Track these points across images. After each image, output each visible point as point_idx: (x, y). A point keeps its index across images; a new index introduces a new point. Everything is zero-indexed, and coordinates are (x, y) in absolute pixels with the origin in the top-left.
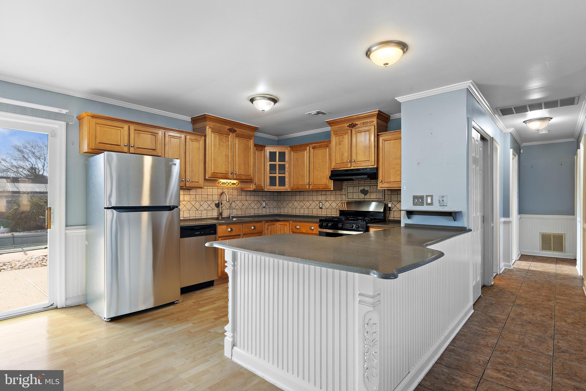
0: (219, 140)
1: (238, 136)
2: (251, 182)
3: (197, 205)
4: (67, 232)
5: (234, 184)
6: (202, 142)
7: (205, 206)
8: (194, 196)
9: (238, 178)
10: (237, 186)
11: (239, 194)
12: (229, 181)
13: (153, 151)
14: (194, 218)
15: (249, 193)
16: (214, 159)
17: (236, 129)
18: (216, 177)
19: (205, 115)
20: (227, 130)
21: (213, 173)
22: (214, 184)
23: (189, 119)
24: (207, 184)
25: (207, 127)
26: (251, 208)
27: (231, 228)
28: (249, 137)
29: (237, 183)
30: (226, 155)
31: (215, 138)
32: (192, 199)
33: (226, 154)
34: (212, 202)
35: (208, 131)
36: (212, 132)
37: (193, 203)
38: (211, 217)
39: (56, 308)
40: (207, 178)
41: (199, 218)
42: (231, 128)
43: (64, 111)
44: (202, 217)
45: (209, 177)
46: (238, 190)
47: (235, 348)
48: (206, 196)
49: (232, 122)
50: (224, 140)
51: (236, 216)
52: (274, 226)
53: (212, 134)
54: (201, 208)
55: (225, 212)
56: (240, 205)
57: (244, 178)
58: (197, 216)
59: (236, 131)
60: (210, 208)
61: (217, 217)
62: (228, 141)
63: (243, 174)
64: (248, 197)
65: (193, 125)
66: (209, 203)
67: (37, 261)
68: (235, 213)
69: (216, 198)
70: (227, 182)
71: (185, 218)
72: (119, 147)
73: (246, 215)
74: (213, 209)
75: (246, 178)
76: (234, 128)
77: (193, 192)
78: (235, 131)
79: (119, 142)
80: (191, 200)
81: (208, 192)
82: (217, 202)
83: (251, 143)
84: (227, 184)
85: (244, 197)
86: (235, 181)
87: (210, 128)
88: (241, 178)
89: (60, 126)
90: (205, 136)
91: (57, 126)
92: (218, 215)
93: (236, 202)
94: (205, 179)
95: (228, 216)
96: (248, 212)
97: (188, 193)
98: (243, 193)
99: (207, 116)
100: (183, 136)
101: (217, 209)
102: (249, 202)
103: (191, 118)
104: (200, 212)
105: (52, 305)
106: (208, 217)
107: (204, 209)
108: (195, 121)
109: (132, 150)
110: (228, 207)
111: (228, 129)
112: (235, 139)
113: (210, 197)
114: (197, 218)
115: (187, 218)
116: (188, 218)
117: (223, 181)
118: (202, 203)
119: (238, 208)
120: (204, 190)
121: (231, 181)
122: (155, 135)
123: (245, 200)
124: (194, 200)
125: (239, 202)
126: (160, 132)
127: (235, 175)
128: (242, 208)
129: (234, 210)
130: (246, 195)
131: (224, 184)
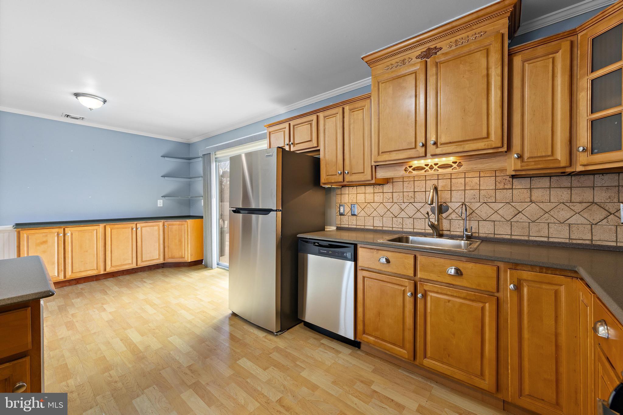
3: (395, 209)
7: (411, 210)
8: (390, 195)
11: (501, 187)
12: (430, 162)
14: (391, 229)
20: (413, 60)
26: (553, 220)
29: (455, 163)
32: (387, 200)
34: (424, 204)
37: (388, 205)
41: (399, 229)
42: (426, 49)
44: (405, 230)
48: (411, 194)
51: (492, 236)
52: (556, 287)
54: (403, 214)
55: (458, 226)
56: (507, 212)
58: (394, 226)
59: (440, 49)
60: (419, 215)
66: (418, 205)
68: (486, 229)
70: (427, 165)
71: (375, 228)
73: (531, 238)
76: (433, 47)
77: (387, 188)
79: (284, 143)
80: (384, 201)
81: (416, 187)
84: (427, 168)
85: (521, 194)
86: (450, 160)
88: (461, 150)
93: (492, 205)
96: (539, 231)
97: (380, 191)
98: (518, 183)
102: (543, 205)
104: (400, 220)
106: (415, 230)
107: (407, 216)
109: (292, 148)
111: (417, 57)
112: (436, 69)
113: (420, 197)
114: (394, 229)
116: (380, 228)
117: (416, 163)
118: (403, 206)
119: (498, 218)
120: (406, 184)
121: (436, 160)
122: (310, 122)
123: (529, 200)
124: (389, 201)
125: (502, 204)
126: (314, 117)
127: (431, 149)
128: (515, 219)
129: (481, 223)
130: (531, 189)
131: (419, 168)
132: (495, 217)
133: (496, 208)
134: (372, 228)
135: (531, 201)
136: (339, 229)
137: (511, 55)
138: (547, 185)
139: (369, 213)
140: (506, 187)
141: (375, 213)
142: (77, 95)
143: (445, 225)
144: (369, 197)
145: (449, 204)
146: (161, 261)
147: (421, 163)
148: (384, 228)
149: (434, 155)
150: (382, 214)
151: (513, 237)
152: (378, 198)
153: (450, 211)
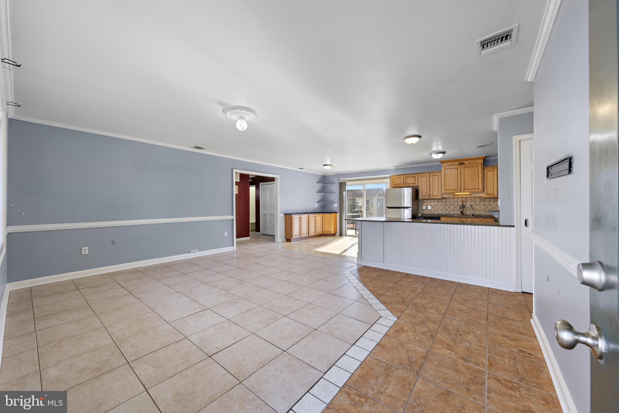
0: (450, 172)
1: (465, 166)
3: (447, 207)
5: (467, 195)
6: (440, 175)
7: (453, 208)
8: (445, 203)
9: (466, 191)
10: (469, 196)
13: (414, 184)
17: (464, 162)
20: (457, 164)
21: (446, 190)
22: (451, 196)
24: (445, 196)
28: (477, 165)
31: (447, 171)
34: (457, 205)
36: (445, 169)
38: (457, 214)
40: (442, 193)
42: (460, 162)
43: (389, 176)
48: (453, 202)
49: (461, 159)
50: (455, 171)
56: (483, 208)
57: (472, 191)
60: (455, 209)
62: (458, 171)
63: (471, 188)
66: (455, 206)
70: (460, 194)
72: (400, 185)
74: (458, 209)
78: (463, 164)
79: (400, 183)
83: (479, 167)
86: (468, 193)
87: (444, 167)
89: (388, 181)
90: (441, 171)
93: (479, 206)
95: (469, 214)
98: (486, 200)
100: (429, 174)
102: (492, 206)
104: (448, 211)
106: (454, 214)
107: (451, 210)
109: (405, 185)
110: (471, 209)
111: (458, 164)
112: (463, 168)
113: (456, 203)
114: (446, 214)
117: (457, 194)
118: (450, 206)
119: (481, 209)
121: (463, 193)
122: (415, 177)
125: (481, 206)
126: (417, 175)
127: (462, 190)
128: (485, 210)
129: (477, 211)
131: (458, 195)
132: (480, 209)
135: (490, 205)
136: (422, 215)
137: (484, 169)
138: (494, 200)
140: (483, 201)
141: (438, 209)
142: (324, 165)
143: (465, 212)
144: (436, 203)
145: (466, 206)
146: (321, 233)
147: (459, 194)
149: (463, 192)
150: (441, 209)
152: (440, 204)
153: (466, 207)
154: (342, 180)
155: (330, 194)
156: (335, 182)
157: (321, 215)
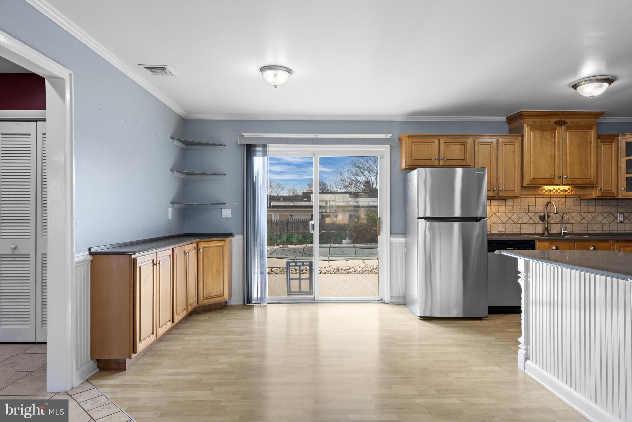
0: (541, 138)
1: (569, 129)
2: (593, 187)
3: (515, 218)
4: (392, 239)
5: (565, 191)
6: (518, 144)
7: (526, 218)
8: (511, 207)
9: (570, 182)
10: (569, 193)
11: (576, 204)
12: (557, 188)
13: (462, 161)
14: (512, 232)
15: (593, 202)
16: (534, 162)
17: (566, 120)
18: (537, 183)
19: (521, 112)
20: (552, 123)
21: (533, 179)
22: (535, 192)
23: (503, 119)
24: (525, 192)
25: (525, 126)
26: (596, 222)
27: (556, 246)
28: (589, 128)
29: (569, 189)
30: (551, 156)
31: (535, 137)
32: (509, 211)
33: (550, 154)
34: (534, 214)
35: (526, 130)
36: (531, 130)
37: (510, 215)
38: (534, 232)
39: (384, 303)
40: (524, 185)
41: (518, 232)
42: (558, 120)
43: (389, 136)
44: (521, 232)
45: (527, 185)
46: (575, 199)
47: (528, 361)
48: (526, 207)
49: (559, 113)
50: (548, 137)
51: (572, 232)
53: (530, 132)
54: (520, 221)
55: (555, 228)
56: (578, 218)
57: (580, 182)
58: (514, 230)
59: (567, 123)
60: (531, 221)
61: (542, 232)
62: (554, 137)
63: (579, 177)
64: (591, 208)
65: (509, 125)
66: (531, 215)
67: (372, 268)
68: (568, 229)
69: (541, 210)
70: (554, 189)
71: (499, 233)
72: (431, 161)
73: (589, 232)
74: (537, 222)
75: (582, 182)
76: (563, 120)
77: (508, 202)
78: (564, 123)
79: (431, 156)
80: (507, 212)
81: (529, 202)
82: (542, 214)
83: (592, 134)
84: (554, 191)
85: (584, 208)
86: (566, 188)
87: (528, 125)
88: (575, 183)
89: (385, 149)
90: (522, 136)
91: (384, 149)
92: (543, 231)
93: (572, 214)
94: (522, 187)
95: (559, 232)
96: (591, 228)
97: (503, 204)
98: (583, 203)
99: (523, 113)
100: (494, 140)
101: (543, 223)
102: (592, 214)
103: (506, 117)
104: (518, 225)
105: (381, 300)
106: (529, 232)
107: (524, 223)
108: (510, 120)
109: (442, 163)
110: (558, 221)
111: (555, 123)
112: (565, 134)
113: (532, 209)
114: (514, 232)
115: (502, 232)
116: (504, 232)
117: (547, 187)
118: (521, 215)
120: (522, 200)
121: (560, 187)
122: (463, 144)
123: (587, 211)
124: (511, 212)
125: (576, 214)
128: (581, 222)
129: (567, 225)
130: (588, 205)
131: (550, 191)
132: (573, 221)
133: (573, 216)
134: (497, 232)
135: (588, 212)
139: (494, 221)
140: (578, 204)
141: (499, 221)
144: (495, 209)
146: (196, 304)
147: (552, 187)
148: (506, 232)
150: (504, 221)
151: (581, 232)
152: (502, 209)
154: (250, 136)
155: (208, 177)
156: (224, 141)
157: (195, 245)
